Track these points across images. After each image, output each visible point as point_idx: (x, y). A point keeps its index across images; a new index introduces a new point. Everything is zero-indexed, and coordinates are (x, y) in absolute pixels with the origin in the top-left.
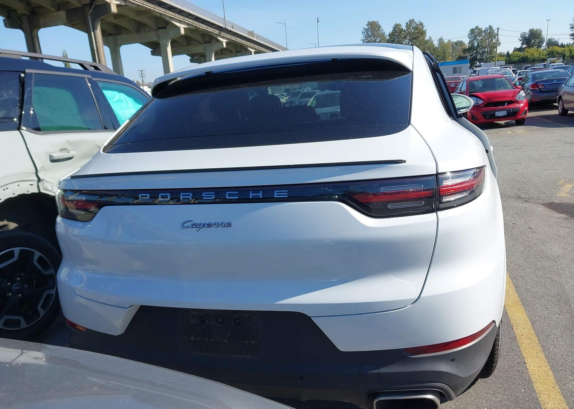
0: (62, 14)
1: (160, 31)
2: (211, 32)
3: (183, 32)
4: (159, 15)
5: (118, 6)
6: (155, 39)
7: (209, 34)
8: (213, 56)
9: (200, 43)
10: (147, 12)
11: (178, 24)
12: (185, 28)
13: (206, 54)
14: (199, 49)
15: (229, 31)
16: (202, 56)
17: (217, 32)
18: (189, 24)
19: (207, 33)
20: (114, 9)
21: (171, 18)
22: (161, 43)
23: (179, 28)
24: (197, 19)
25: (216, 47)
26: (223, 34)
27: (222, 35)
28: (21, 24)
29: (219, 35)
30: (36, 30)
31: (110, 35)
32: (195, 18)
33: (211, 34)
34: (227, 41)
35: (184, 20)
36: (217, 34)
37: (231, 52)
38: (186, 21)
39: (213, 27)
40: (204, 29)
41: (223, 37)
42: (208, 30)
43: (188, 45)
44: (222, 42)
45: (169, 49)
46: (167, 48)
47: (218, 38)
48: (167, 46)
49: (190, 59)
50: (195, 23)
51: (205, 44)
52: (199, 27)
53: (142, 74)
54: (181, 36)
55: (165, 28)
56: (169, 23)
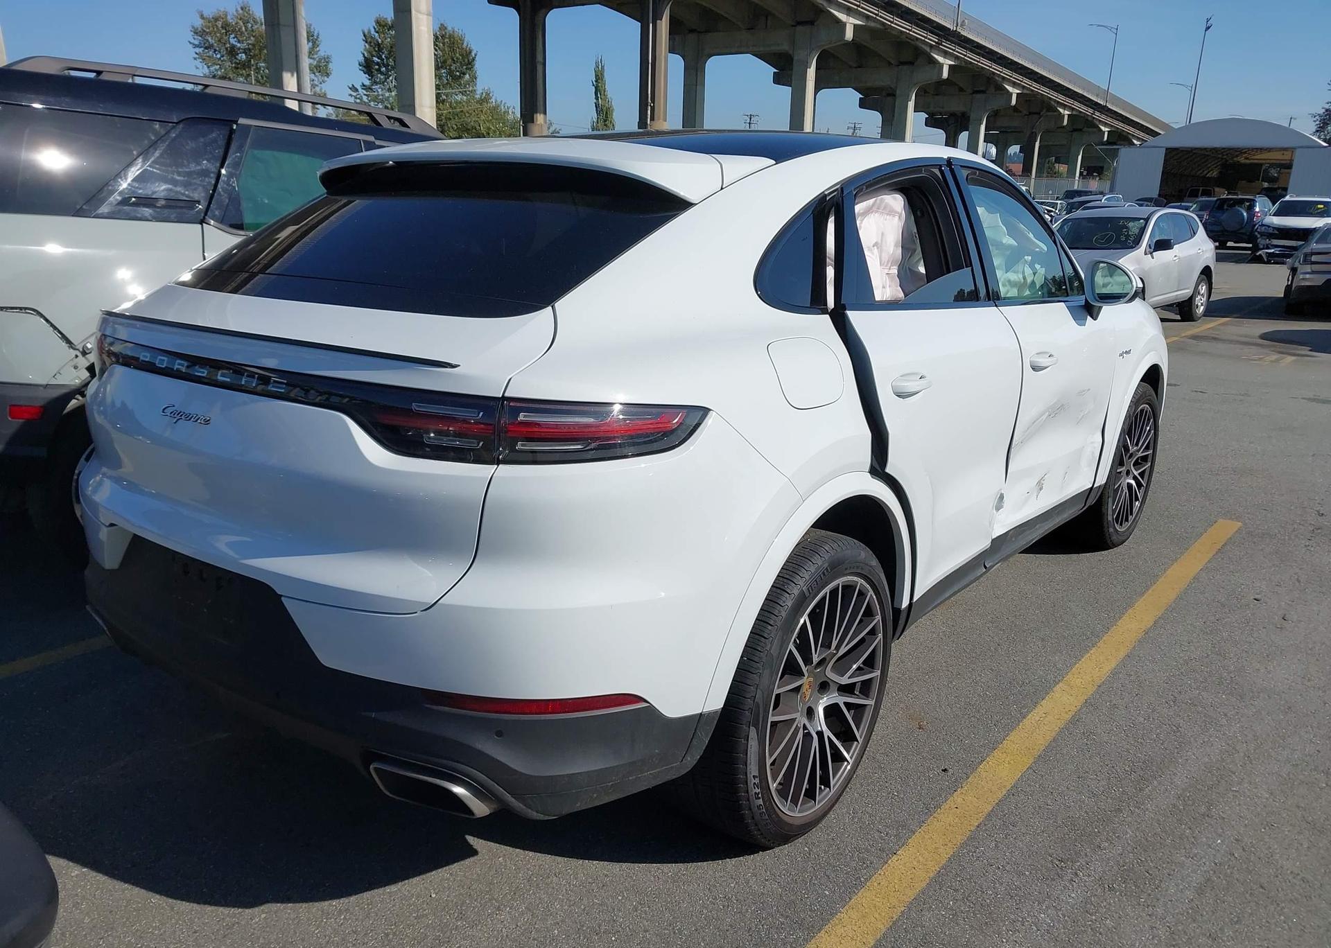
1: (799, 28)
2: (918, 39)
3: (849, 35)
6: (785, 47)
8: (913, 97)
9: (890, 64)
11: (842, 16)
12: (855, 26)
13: (899, 92)
14: (881, 78)
16: (889, 95)
17: (932, 39)
18: (868, 17)
22: (796, 58)
23: (842, 25)
25: (923, 76)
26: (947, 45)
27: (943, 47)
29: (936, 48)
30: (543, 11)
31: (692, 31)
33: (918, 43)
34: (953, 63)
35: (859, 9)
36: (931, 46)
37: (961, 90)
38: (861, 10)
39: (924, 29)
40: (901, 32)
41: (946, 54)
42: (911, 35)
43: (860, 67)
44: (941, 66)
45: (811, 73)
46: (808, 69)
47: (932, 54)
48: (807, 66)
49: (860, 98)
50: (884, 16)
51: (900, 67)
52: (890, 25)
53: (750, 123)
54: (843, 44)
55: (812, 23)
56: (823, 11)
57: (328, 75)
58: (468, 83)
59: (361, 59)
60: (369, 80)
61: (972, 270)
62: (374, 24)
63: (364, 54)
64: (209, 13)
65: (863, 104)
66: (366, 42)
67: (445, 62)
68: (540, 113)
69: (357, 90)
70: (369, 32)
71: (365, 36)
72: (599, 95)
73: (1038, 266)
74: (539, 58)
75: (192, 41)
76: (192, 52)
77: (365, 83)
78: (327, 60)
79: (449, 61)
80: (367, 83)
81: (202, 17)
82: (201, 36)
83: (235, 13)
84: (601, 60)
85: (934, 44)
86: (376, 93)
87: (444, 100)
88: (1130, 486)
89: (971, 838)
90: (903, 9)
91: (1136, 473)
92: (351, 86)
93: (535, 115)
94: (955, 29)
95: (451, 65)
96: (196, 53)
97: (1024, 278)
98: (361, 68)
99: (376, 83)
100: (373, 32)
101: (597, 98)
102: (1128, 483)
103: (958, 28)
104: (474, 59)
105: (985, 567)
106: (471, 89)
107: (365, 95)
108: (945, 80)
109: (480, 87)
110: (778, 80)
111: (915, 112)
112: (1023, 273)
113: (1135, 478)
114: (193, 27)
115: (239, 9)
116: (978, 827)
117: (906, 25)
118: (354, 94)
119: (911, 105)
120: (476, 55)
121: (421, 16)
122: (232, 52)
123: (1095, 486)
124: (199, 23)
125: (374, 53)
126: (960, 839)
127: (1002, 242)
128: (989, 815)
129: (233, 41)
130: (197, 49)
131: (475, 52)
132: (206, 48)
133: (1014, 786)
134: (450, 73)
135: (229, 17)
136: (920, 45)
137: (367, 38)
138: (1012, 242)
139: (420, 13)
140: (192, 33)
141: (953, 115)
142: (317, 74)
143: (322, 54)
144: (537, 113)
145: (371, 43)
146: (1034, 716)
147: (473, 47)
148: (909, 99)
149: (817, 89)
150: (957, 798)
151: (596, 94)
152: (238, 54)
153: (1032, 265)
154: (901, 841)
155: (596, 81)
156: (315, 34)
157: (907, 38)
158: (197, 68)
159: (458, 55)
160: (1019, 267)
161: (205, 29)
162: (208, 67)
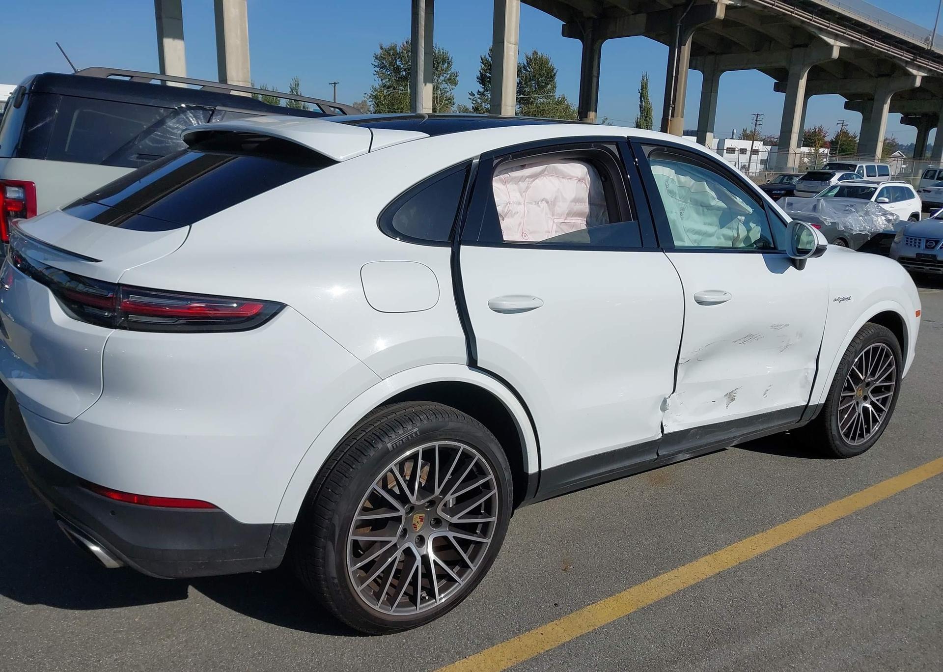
0: (642, 18)
1: (795, 50)
2: (895, 57)
3: (836, 54)
4: (799, 24)
5: (728, 7)
6: (783, 64)
7: (891, 60)
8: (889, 101)
9: (870, 76)
10: (779, 18)
11: (831, 41)
12: (841, 48)
13: (876, 97)
14: (863, 86)
15: (936, 55)
16: (869, 100)
17: (907, 57)
18: (852, 41)
19: (887, 58)
20: (720, 13)
21: (821, 29)
22: (791, 72)
23: (830, 47)
24: (873, 33)
25: (899, 85)
26: (921, 61)
27: (917, 63)
28: (583, 31)
29: (911, 64)
30: (600, 41)
31: (712, 53)
32: (868, 30)
33: (895, 60)
34: (926, 75)
35: (845, 35)
36: (907, 62)
37: (933, 95)
38: (848, 36)
39: (901, 49)
40: (881, 52)
41: (920, 68)
42: (890, 54)
43: (845, 79)
44: (915, 77)
45: (803, 83)
46: (800, 80)
47: (907, 68)
48: (799, 77)
49: (846, 102)
50: (866, 40)
51: (879, 79)
52: (871, 47)
53: (756, 120)
54: (830, 61)
55: (806, 46)
56: (815, 37)
57: (456, 85)
58: (549, 91)
59: (479, 74)
60: (483, 88)
61: (638, 221)
62: (489, 51)
63: (480, 71)
64: (386, 45)
65: (847, 106)
66: (483, 63)
67: (535, 76)
68: (592, 111)
69: (474, 95)
70: (485, 56)
71: (482, 59)
72: (643, 99)
73: (752, 225)
74: (595, 73)
75: (374, 63)
76: (373, 70)
77: (480, 91)
78: (456, 75)
79: (538, 76)
80: (481, 90)
81: (381, 48)
82: (379, 60)
83: (402, 46)
84: (646, 75)
85: (909, 60)
86: (486, 97)
87: (532, 102)
88: (865, 410)
89: (535, 659)
90: (883, 34)
91: (874, 399)
92: (470, 92)
93: (589, 113)
94: (929, 48)
95: (539, 78)
96: (375, 71)
97: (738, 234)
98: (478, 80)
99: (487, 90)
100: (487, 56)
101: (641, 101)
102: (864, 407)
103: (932, 47)
104: (555, 75)
105: (658, 455)
106: (551, 94)
107: (479, 98)
108: (918, 88)
109: (558, 94)
110: (777, 88)
111: (889, 112)
112: (738, 230)
113: (872, 403)
114: (375, 54)
115: (405, 43)
116: (547, 651)
117: (886, 47)
118: (472, 98)
119: (886, 107)
120: (556, 72)
121: (510, 45)
122: (397, 70)
123: (809, 405)
124: (379, 52)
125: (488, 71)
126: (525, 657)
127: (710, 204)
128: (563, 645)
129: (398, 63)
130: (376, 68)
131: (556, 69)
132: (382, 68)
133: (602, 628)
134: (538, 83)
135: (398, 48)
136: (898, 61)
137: (483, 61)
138: (722, 204)
139: (511, 43)
140: (374, 58)
141: (925, 115)
142: (449, 84)
143: (453, 70)
144: (590, 111)
145: (486, 63)
146: (664, 577)
147: (555, 66)
148: (884, 103)
149: (807, 96)
150: (549, 627)
151: (641, 98)
152: (401, 72)
153: (746, 223)
154: (479, 649)
155: (641, 90)
156: (450, 59)
157: (885, 56)
158: (375, 81)
159: (544, 71)
160: (734, 224)
161: (382, 56)
162: (382, 80)
